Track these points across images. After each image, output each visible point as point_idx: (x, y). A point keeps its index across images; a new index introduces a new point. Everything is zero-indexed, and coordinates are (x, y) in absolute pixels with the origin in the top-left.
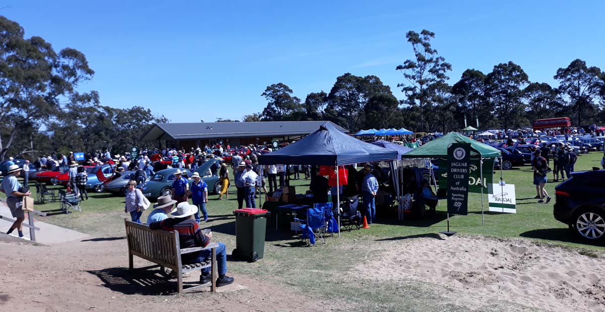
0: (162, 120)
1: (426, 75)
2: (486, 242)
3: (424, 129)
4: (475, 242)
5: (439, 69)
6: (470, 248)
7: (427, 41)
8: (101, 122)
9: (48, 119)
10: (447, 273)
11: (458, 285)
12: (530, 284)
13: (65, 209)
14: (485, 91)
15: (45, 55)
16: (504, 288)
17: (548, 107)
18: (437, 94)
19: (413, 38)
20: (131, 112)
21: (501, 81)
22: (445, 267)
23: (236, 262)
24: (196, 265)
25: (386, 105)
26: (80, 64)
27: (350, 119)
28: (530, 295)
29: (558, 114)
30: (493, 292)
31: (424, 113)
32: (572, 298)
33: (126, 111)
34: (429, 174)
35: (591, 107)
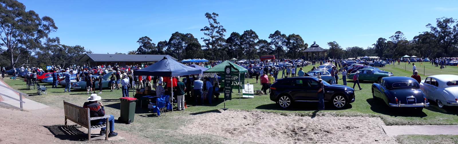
0: (89, 52)
1: (215, 34)
2: (241, 112)
3: (214, 59)
4: (236, 112)
5: (221, 31)
6: (234, 116)
7: (215, 18)
8: (60, 52)
9: (35, 50)
10: (224, 129)
11: (229, 135)
12: (260, 131)
13: (39, 93)
14: (240, 42)
15: (35, 19)
16: (250, 135)
17: (266, 50)
18: (220, 43)
19: (208, 16)
20: (75, 48)
21: (247, 38)
22: (224, 126)
23: (120, 124)
24: (98, 126)
25: (196, 47)
26: (51, 24)
27: (178, 54)
28: (261, 137)
29: (270, 54)
30: (245, 137)
31: (214, 51)
32: (279, 136)
33: (72, 47)
34: (216, 80)
35: (283, 51)
